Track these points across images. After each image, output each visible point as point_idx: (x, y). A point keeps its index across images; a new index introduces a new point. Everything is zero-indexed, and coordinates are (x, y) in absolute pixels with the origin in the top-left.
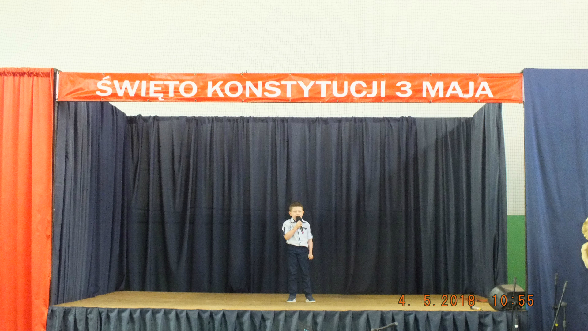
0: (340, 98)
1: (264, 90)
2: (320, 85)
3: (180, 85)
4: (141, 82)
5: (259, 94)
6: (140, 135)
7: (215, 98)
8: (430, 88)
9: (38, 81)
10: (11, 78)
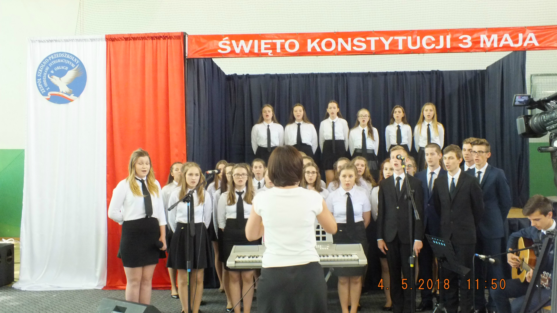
0: (414, 50)
1: (353, 45)
2: (398, 40)
3: (285, 43)
4: (254, 41)
5: (349, 48)
6: (236, 88)
7: (314, 53)
8: (486, 39)
9: (171, 42)
10: (150, 41)
